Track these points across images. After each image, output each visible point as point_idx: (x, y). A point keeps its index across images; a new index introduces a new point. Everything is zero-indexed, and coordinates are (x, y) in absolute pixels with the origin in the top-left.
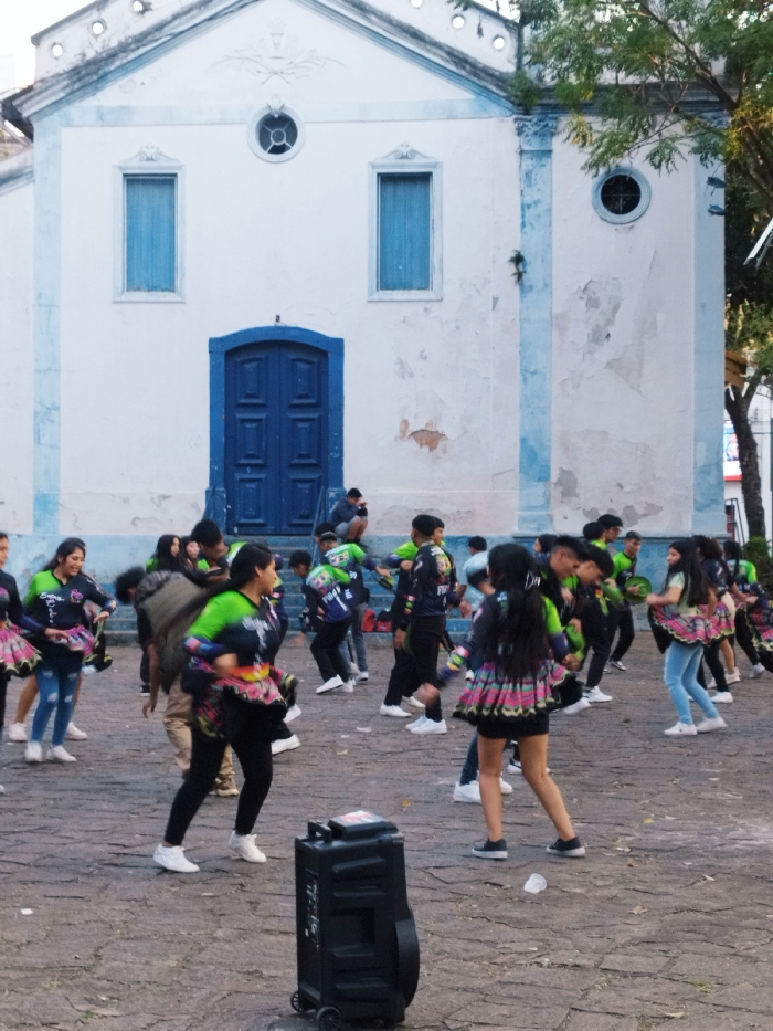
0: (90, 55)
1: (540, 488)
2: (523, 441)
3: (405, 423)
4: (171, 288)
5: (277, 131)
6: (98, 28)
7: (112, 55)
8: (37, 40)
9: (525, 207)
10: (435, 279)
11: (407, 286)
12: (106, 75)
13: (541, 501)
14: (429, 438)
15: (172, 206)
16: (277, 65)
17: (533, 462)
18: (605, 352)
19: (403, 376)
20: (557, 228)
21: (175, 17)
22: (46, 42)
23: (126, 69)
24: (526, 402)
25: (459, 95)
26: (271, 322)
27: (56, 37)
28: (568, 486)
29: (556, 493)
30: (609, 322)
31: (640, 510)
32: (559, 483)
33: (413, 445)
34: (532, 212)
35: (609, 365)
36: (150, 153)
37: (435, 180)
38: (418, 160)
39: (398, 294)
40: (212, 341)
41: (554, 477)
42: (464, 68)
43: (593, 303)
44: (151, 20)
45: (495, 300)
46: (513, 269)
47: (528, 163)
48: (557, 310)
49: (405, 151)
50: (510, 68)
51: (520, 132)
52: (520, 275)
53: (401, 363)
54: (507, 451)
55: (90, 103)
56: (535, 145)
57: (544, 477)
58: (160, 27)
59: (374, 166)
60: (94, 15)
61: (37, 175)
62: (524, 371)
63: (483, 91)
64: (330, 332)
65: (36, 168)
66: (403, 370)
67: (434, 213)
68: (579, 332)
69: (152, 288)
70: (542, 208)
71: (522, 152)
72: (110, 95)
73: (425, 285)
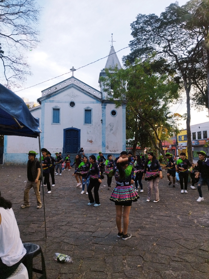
0: (49, 94)
1: (104, 148)
2: (102, 142)
3: (88, 140)
4: (59, 123)
5: (72, 104)
6: (50, 91)
7: (51, 94)
8: (42, 92)
9: (102, 114)
10: (92, 122)
11: (88, 123)
12: (51, 96)
13: (104, 149)
14: (91, 142)
15: (59, 113)
16: (72, 96)
17: (103, 145)
18: (112, 132)
19: (88, 134)
20: (106, 117)
21: (60, 90)
22: (43, 92)
23: (54, 96)
24: (103, 137)
25: (94, 101)
26: (71, 127)
27: (45, 91)
28: (108, 148)
29: (106, 148)
30: (112, 128)
31: (116, 150)
32: (107, 147)
33: (89, 142)
34: (104, 115)
35: (112, 133)
36: (56, 106)
37: (92, 110)
38: (90, 108)
39: (87, 124)
40: (64, 129)
41: (106, 146)
42: (95, 97)
43: (111, 126)
44: (57, 90)
45: (99, 125)
46: (101, 121)
47: (103, 109)
48: (106, 126)
49: (88, 107)
50: (101, 98)
51: (102, 105)
52: (102, 122)
53: (87, 132)
54: (100, 143)
55: (49, 100)
56: (104, 107)
57: (105, 146)
58: (58, 91)
59: (84, 109)
60: (50, 89)
61: (42, 108)
62: (102, 134)
63: (97, 100)
64: (79, 128)
65: (42, 107)
66: (88, 133)
67: (92, 115)
68: (109, 129)
69: (56, 123)
70: (105, 114)
71: (102, 108)
72: (51, 99)
73: (91, 123)
